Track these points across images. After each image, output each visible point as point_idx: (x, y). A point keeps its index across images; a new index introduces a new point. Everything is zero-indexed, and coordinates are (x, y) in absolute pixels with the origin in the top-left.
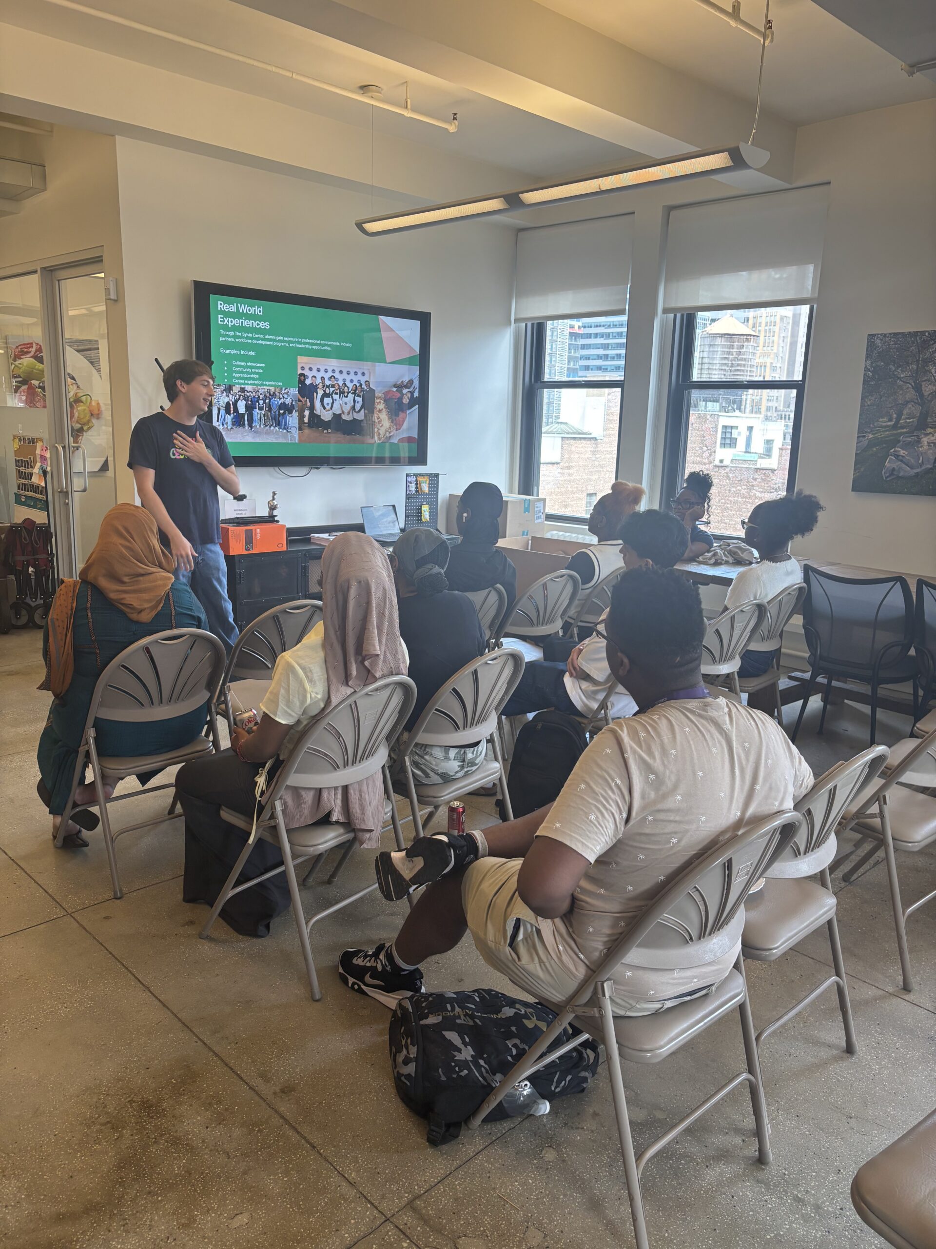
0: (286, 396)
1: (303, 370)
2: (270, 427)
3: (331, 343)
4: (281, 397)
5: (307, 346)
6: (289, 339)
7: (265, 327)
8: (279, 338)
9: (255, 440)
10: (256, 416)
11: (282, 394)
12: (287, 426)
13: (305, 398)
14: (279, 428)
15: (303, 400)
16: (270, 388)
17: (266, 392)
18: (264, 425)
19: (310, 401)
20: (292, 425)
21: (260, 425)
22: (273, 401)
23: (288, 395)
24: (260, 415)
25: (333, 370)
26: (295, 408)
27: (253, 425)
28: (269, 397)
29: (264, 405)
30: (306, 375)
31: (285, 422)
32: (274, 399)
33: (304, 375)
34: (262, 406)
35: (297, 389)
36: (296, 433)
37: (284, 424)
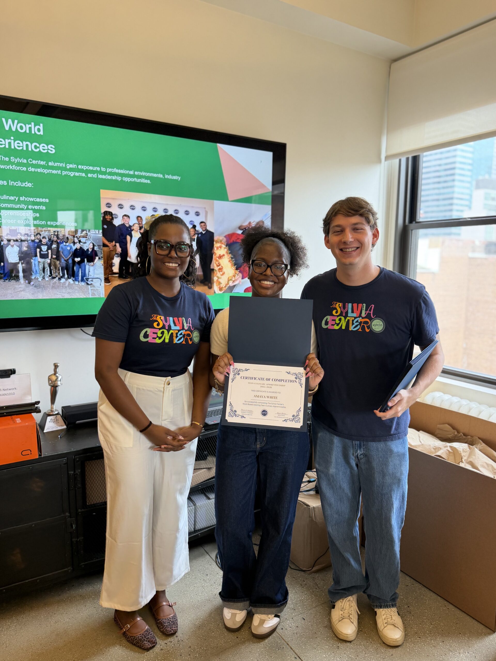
1: (109, 207)
2: (60, 279)
3: (151, 174)
5: (114, 178)
6: (87, 168)
7: (48, 151)
8: (71, 166)
9: (36, 296)
10: (36, 265)
11: (78, 237)
12: (87, 277)
13: (114, 242)
14: (73, 280)
15: (111, 244)
16: (59, 229)
17: (51, 235)
18: (50, 277)
19: (121, 247)
20: (95, 276)
21: (43, 277)
22: (64, 247)
23: (87, 238)
24: (43, 265)
25: (154, 208)
26: (98, 255)
27: (32, 278)
28: (57, 241)
29: (50, 251)
30: (113, 213)
31: (83, 272)
32: (64, 244)
33: (110, 214)
34: (47, 252)
35: (101, 231)
36: (100, 285)
37: (80, 274)
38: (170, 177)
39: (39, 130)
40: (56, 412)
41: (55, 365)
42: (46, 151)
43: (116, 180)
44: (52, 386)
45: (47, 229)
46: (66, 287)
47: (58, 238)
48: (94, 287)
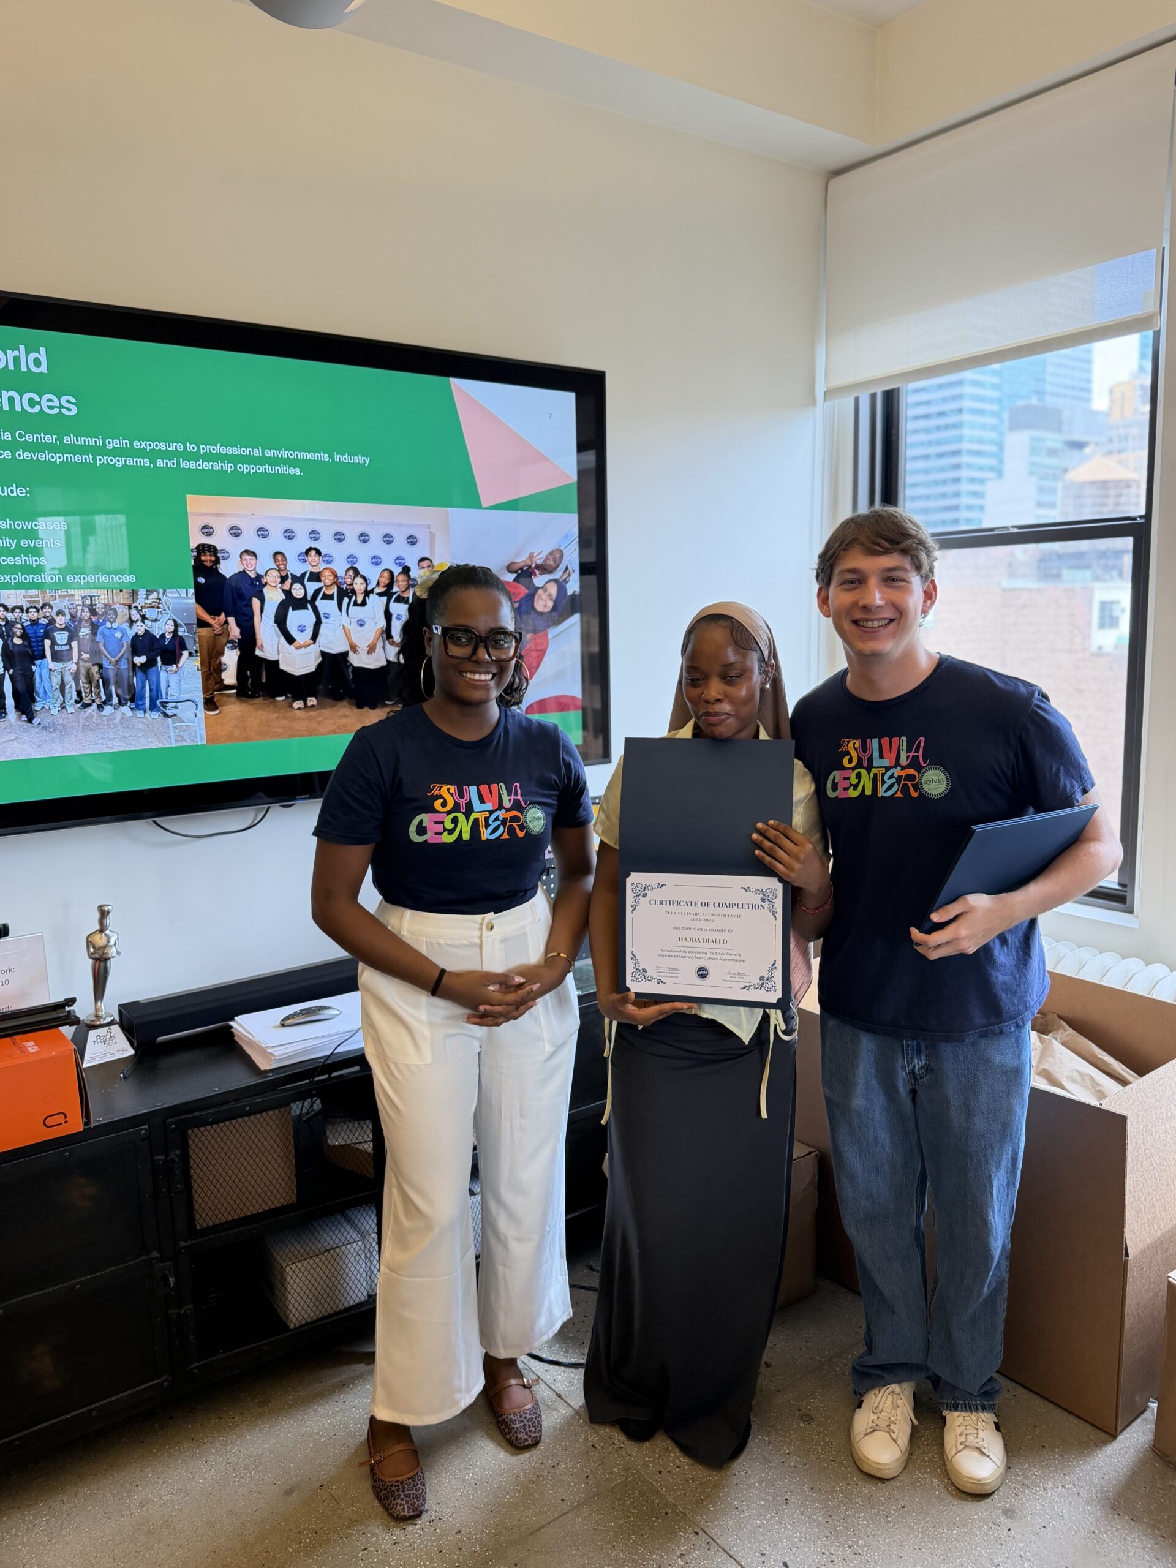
0: (151, 614)
1: (209, 534)
2: (100, 707)
3: (302, 455)
4: (135, 616)
5: (217, 466)
6: (153, 445)
7: (60, 411)
8: (117, 443)
9: (47, 750)
10: (44, 679)
11: (140, 608)
12: (164, 700)
13: (223, 615)
14: (132, 709)
15: (216, 621)
16: (93, 592)
17: (77, 605)
18: (79, 705)
19: (239, 625)
20: (182, 695)
21: (62, 704)
22: (107, 632)
23: (160, 610)
24: (60, 677)
25: (313, 532)
26: (188, 646)
27: (36, 708)
28: (91, 619)
29: (74, 644)
30: (219, 548)
31: (154, 688)
32: (108, 625)
33: (212, 550)
34: (68, 647)
35: (192, 591)
36: (196, 716)
37: (148, 695)
38: (346, 458)
39: (37, 362)
40: (109, 1019)
41: (101, 910)
42: (56, 411)
43: (223, 472)
44: (96, 960)
45: (66, 593)
46: (116, 726)
47: (93, 612)
48: (182, 721)
